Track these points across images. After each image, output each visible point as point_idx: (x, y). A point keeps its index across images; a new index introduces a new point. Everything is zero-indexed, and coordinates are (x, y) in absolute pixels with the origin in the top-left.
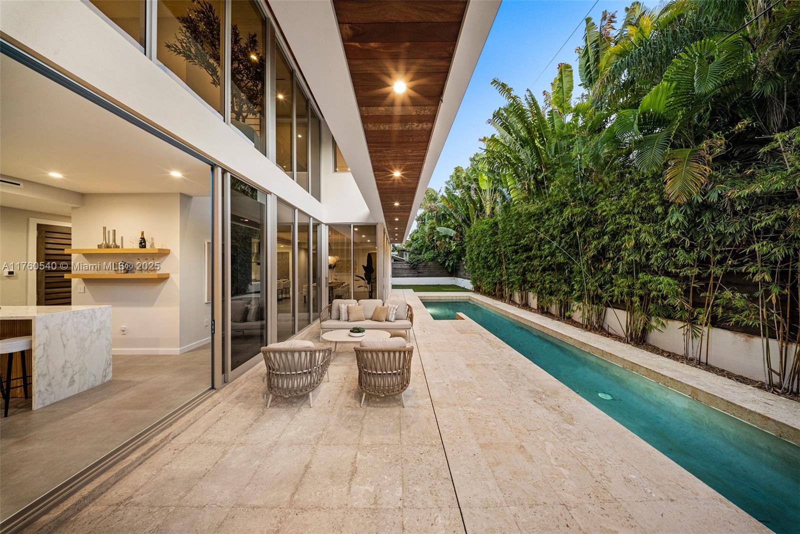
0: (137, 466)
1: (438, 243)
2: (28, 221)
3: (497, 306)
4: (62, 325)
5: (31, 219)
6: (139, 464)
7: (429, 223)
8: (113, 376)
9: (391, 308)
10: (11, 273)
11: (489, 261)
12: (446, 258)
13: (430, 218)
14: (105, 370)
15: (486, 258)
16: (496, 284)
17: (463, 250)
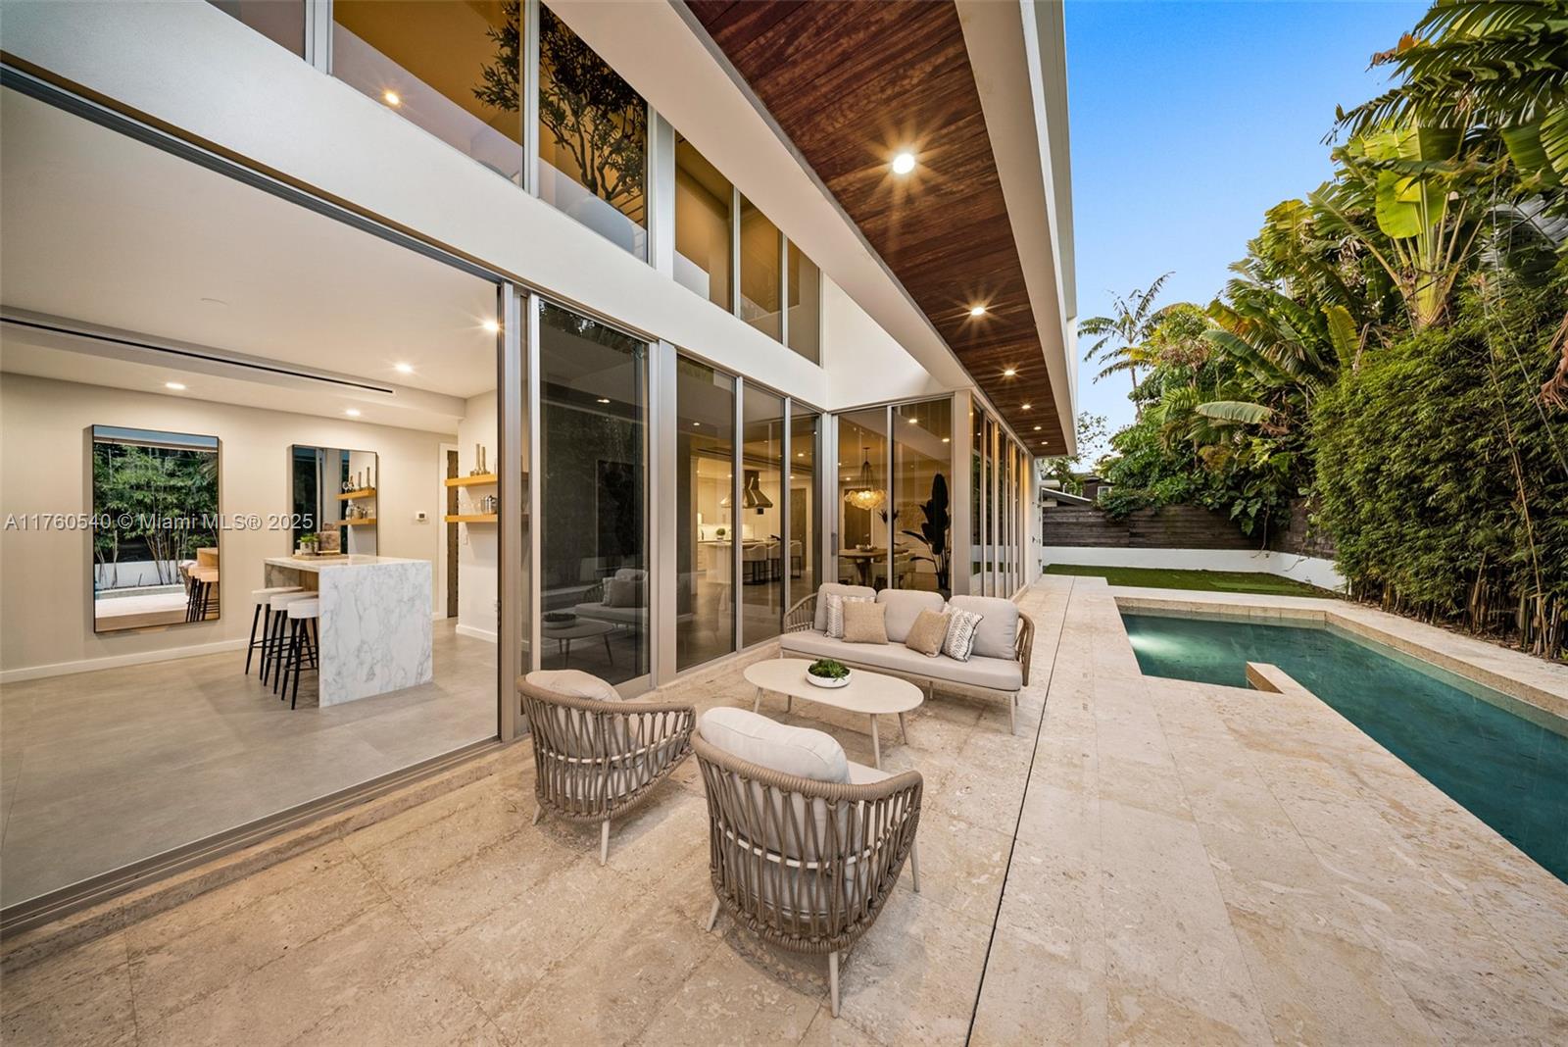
0: (258, 871)
1: (1205, 452)
2: (439, 446)
3: (1472, 661)
4: (357, 585)
5: (442, 444)
6: (264, 869)
7: (1169, 398)
8: (433, 678)
9: (958, 618)
10: (422, 516)
11: (1432, 491)
12: (1233, 493)
13: (1175, 382)
14: (421, 664)
15: (1413, 478)
16: (1470, 576)
17: (1304, 467)
